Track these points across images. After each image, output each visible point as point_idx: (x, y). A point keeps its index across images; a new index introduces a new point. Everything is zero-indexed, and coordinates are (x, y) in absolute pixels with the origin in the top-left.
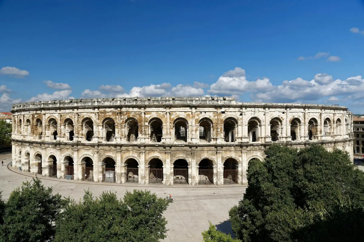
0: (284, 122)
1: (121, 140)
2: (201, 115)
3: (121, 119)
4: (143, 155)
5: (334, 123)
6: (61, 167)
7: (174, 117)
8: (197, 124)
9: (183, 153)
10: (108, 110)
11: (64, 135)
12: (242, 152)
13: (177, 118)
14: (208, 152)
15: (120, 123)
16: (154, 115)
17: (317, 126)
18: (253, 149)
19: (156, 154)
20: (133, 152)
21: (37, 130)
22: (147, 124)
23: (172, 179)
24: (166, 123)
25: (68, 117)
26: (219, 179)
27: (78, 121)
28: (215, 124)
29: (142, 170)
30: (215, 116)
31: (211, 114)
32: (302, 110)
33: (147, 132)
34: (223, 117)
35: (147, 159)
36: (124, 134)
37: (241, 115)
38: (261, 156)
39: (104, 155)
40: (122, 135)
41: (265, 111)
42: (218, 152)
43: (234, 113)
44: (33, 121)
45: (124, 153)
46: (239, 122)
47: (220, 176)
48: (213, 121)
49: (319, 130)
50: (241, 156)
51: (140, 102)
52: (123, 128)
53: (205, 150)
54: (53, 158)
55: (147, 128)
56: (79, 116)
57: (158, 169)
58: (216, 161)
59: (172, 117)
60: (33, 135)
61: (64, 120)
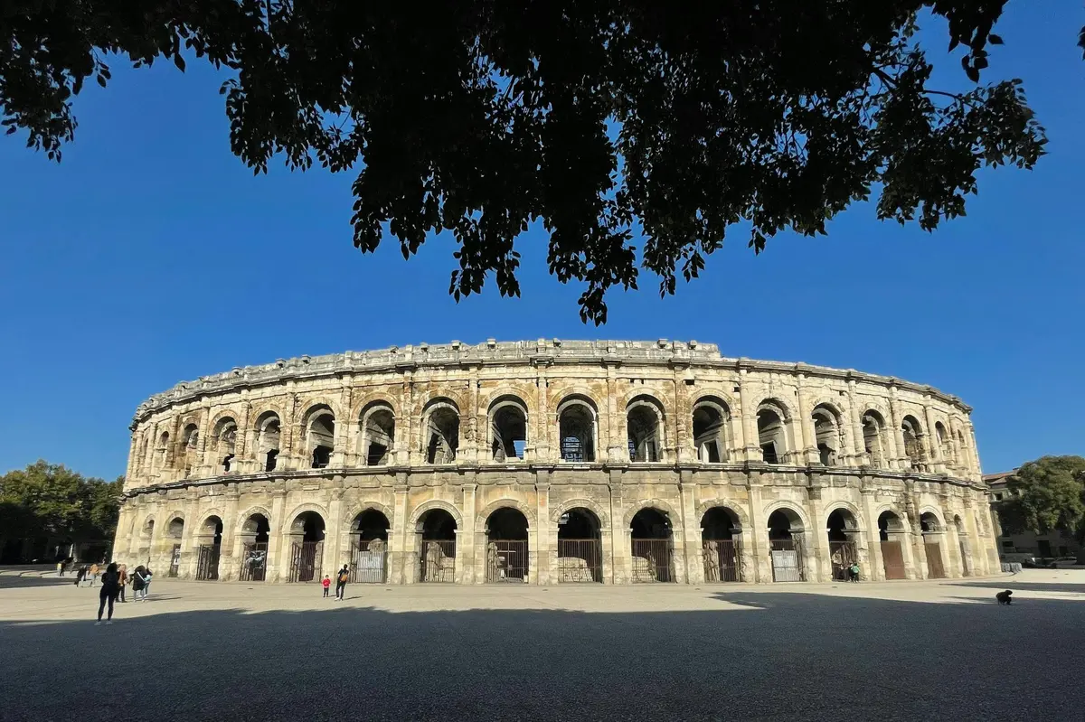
0: (845, 417)
1: (409, 458)
2: (631, 389)
3: (412, 401)
4: (470, 496)
5: (953, 437)
6: (231, 545)
7: (559, 392)
8: (622, 410)
9: (584, 489)
10: (378, 378)
11: (253, 457)
12: (748, 488)
13: (567, 394)
14: (654, 488)
15: (409, 411)
16: (505, 388)
17: (919, 437)
18: (778, 482)
19: (508, 495)
20: (443, 489)
21: (184, 455)
22: (483, 412)
23: (554, 567)
24: (538, 408)
25: (267, 408)
26: (691, 565)
27: (293, 414)
28: (669, 411)
29: (468, 541)
30: (668, 391)
31: (659, 386)
32: (883, 390)
33: (484, 435)
34: (691, 394)
35: (482, 508)
36: (419, 443)
37: (737, 390)
38: (800, 504)
39: (360, 502)
40: (414, 445)
41: (796, 384)
42: (686, 488)
43: (719, 386)
44: (176, 434)
45: (417, 494)
46: (734, 408)
47: (694, 557)
48: (664, 404)
49: (927, 447)
50: (748, 501)
51: (465, 354)
52: (417, 424)
53: (647, 481)
54: (215, 522)
55: (485, 423)
56: (298, 401)
57: (512, 541)
58: (680, 514)
59: (554, 392)
60: (169, 469)
61: (257, 416)
